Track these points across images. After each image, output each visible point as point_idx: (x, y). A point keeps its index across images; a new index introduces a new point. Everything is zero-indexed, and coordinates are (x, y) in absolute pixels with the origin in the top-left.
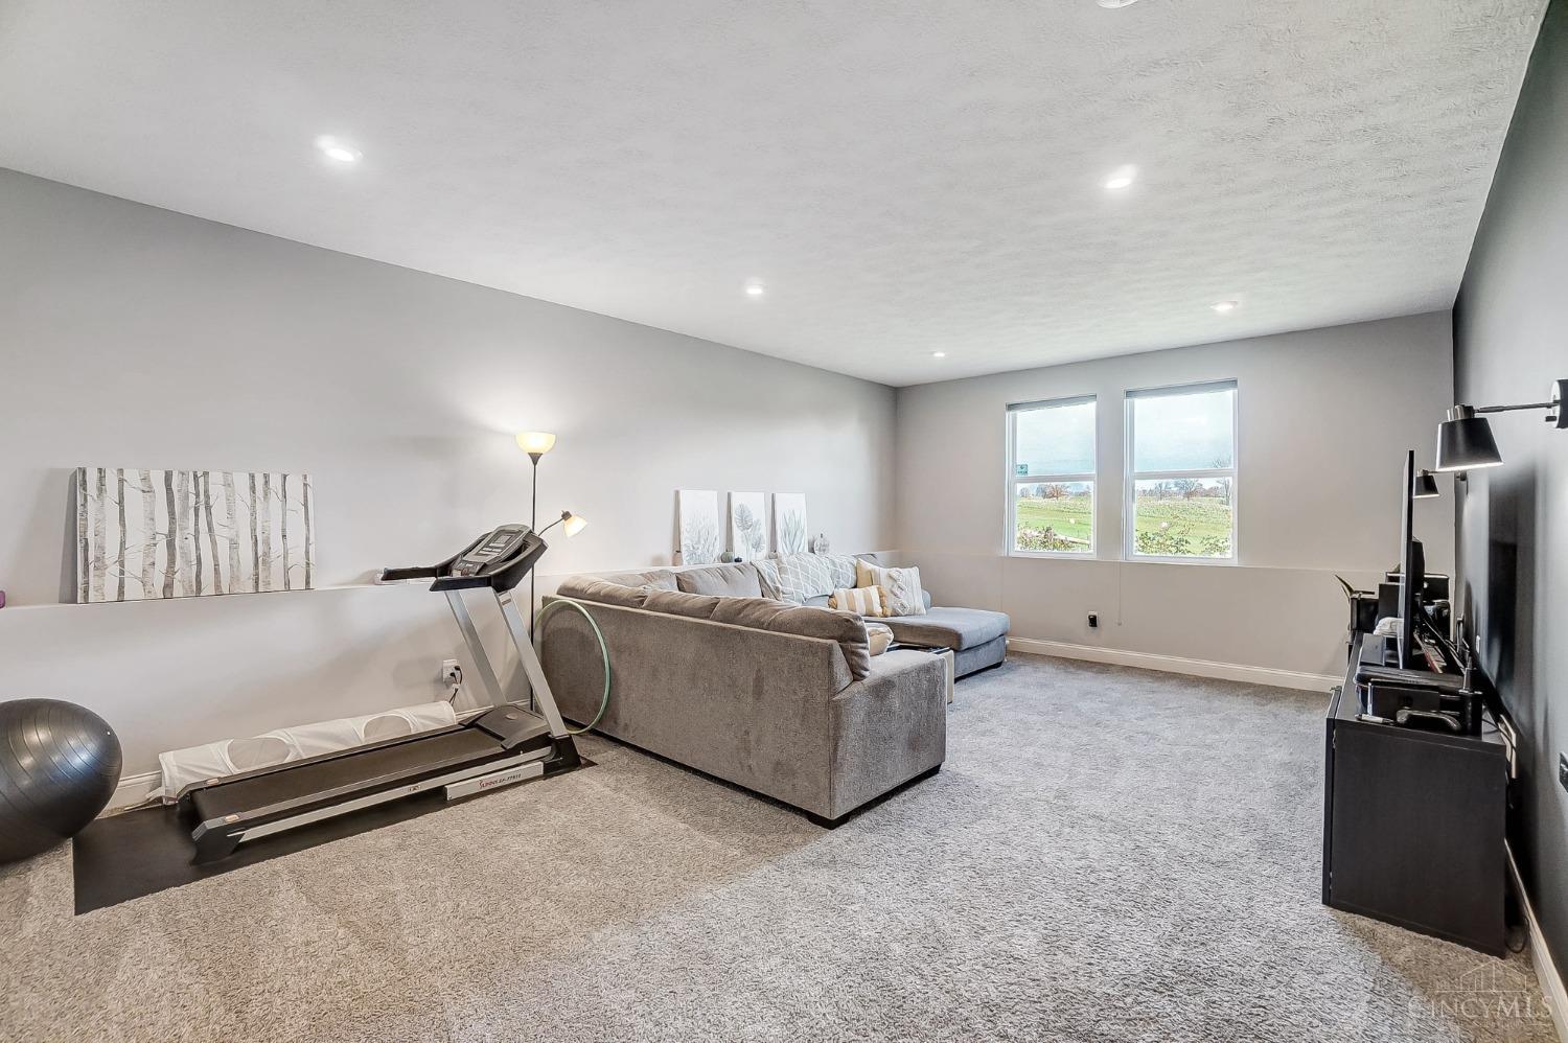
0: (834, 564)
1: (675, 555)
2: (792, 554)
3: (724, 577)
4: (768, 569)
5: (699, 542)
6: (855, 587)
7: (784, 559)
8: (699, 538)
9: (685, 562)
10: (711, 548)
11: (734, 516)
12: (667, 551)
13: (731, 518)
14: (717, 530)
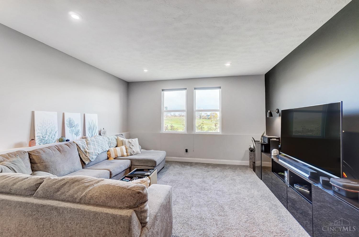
0: (109, 139)
1: (31, 141)
2: (92, 136)
3: (59, 150)
4: (82, 144)
5: (46, 134)
6: (117, 146)
7: (89, 139)
8: (46, 132)
9: (37, 144)
10: (53, 136)
11: (66, 122)
12: (26, 139)
13: (64, 123)
14: (57, 129)
